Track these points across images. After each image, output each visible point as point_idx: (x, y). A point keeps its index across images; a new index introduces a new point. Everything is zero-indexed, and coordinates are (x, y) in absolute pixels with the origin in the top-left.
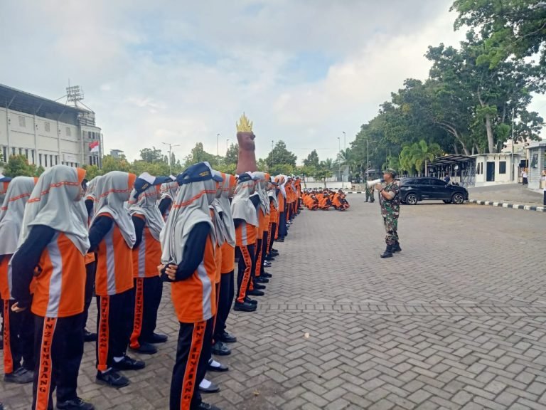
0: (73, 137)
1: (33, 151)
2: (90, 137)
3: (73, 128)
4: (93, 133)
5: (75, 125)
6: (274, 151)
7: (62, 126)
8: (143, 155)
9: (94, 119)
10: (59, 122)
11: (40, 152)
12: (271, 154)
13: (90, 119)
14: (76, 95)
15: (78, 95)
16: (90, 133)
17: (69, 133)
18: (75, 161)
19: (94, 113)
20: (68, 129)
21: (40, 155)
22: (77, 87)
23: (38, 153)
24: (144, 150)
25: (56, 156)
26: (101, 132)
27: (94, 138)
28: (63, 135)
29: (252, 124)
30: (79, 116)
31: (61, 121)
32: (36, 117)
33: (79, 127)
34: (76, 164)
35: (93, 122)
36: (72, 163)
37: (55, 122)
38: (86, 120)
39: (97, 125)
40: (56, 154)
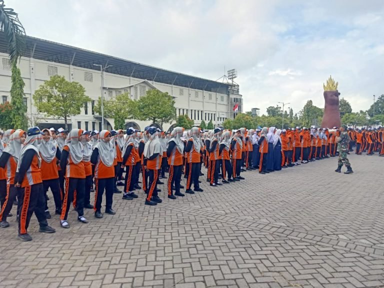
0: (225, 102)
1: (202, 111)
2: (235, 101)
3: (225, 96)
4: (237, 99)
5: (226, 94)
6: (375, 103)
7: (219, 95)
8: (268, 111)
9: (238, 89)
10: (217, 94)
11: (206, 112)
12: (372, 106)
13: (236, 90)
14: (233, 75)
15: (234, 75)
16: (235, 99)
17: (222, 100)
18: (225, 117)
19: (238, 86)
20: (222, 97)
21: (206, 114)
22: (234, 70)
23: (205, 112)
24: (269, 108)
25: (214, 114)
26: (242, 98)
27: (237, 101)
28: (219, 101)
29: (337, 84)
30: (229, 88)
31: (219, 92)
32: (204, 91)
33: (229, 95)
34: (226, 118)
35: (238, 91)
36: (223, 118)
37: (215, 93)
38: (233, 90)
39: (240, 93)
40: (215, 113)
